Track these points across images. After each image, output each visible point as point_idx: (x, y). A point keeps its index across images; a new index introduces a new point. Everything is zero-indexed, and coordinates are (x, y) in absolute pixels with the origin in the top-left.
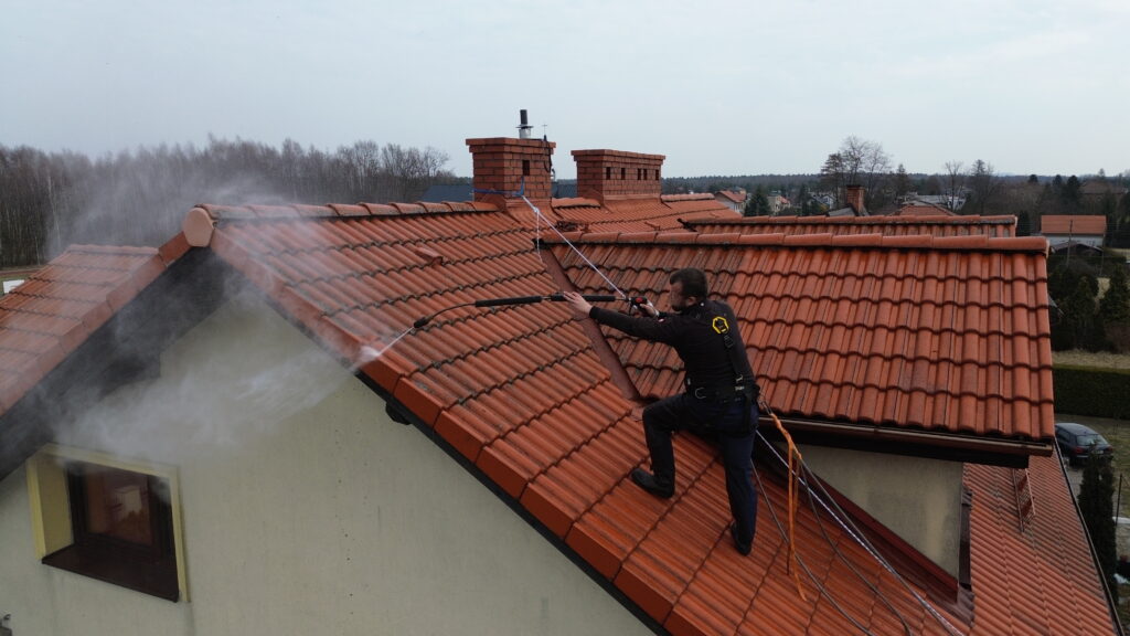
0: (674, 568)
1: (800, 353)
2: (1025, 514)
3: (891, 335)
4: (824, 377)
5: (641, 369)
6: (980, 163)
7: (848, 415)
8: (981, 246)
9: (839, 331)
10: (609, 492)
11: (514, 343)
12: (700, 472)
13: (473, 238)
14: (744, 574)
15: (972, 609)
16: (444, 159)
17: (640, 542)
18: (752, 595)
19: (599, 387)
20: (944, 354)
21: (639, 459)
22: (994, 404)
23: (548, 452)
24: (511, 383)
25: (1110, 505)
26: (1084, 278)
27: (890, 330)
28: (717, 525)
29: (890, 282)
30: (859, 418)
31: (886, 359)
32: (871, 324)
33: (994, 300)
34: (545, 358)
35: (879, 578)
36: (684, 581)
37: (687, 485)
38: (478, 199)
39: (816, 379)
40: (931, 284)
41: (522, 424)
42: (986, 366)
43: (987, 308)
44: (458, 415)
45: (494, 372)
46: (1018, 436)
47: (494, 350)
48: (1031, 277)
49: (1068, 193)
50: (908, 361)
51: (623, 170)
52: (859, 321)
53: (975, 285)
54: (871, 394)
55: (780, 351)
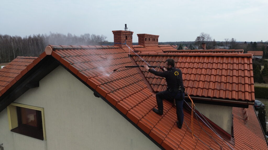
0: (163, 132)
1: (193, 81)
2: (246, 120)
3: (215, 77)
4: (199, 87)
5: (154, 85)
6: (233, 39)
7: (205, 95)
8: (236, 56)
9: (202, 76)
10: (148, 113)
11: (124, 78)
12: (169, 109)
13: (114, 54)
14: (180, 133)
15: (234, 142)
16: (106, 38)
17: (155, 125)
18: (182, 138)
19: (144, 89)
20: (228, 81)
21: (154, 106)
22: (240, 93)
23: (133, 104)
24: (124, 88)
25: (265, 119)
26: (258, 66)
27: (214, 75)
28: (173, 122)
29: (214, 64)
30: (207, 96)
31: (214, 82)
32: (210, 74)
33: (240, 68)
34: (131, 82)
35: (212, 135)
36: (166, 135)
37: (166, 112)
38: (115, 45)
39: (197, 87)
40: (224, 65)
41: (127, 97)
42: (238, 84)
43: (238, 70)
44: (111, 95)
45: (119, 85)
46: (246, 100)
47: (119, 80)
48: (248, 63)
49: (254, 46)
50: (219, 83)
51: (149, 39)
52: (207, 73)
53: (235, 65)
54: (210, 91)
55: (188, 81)
